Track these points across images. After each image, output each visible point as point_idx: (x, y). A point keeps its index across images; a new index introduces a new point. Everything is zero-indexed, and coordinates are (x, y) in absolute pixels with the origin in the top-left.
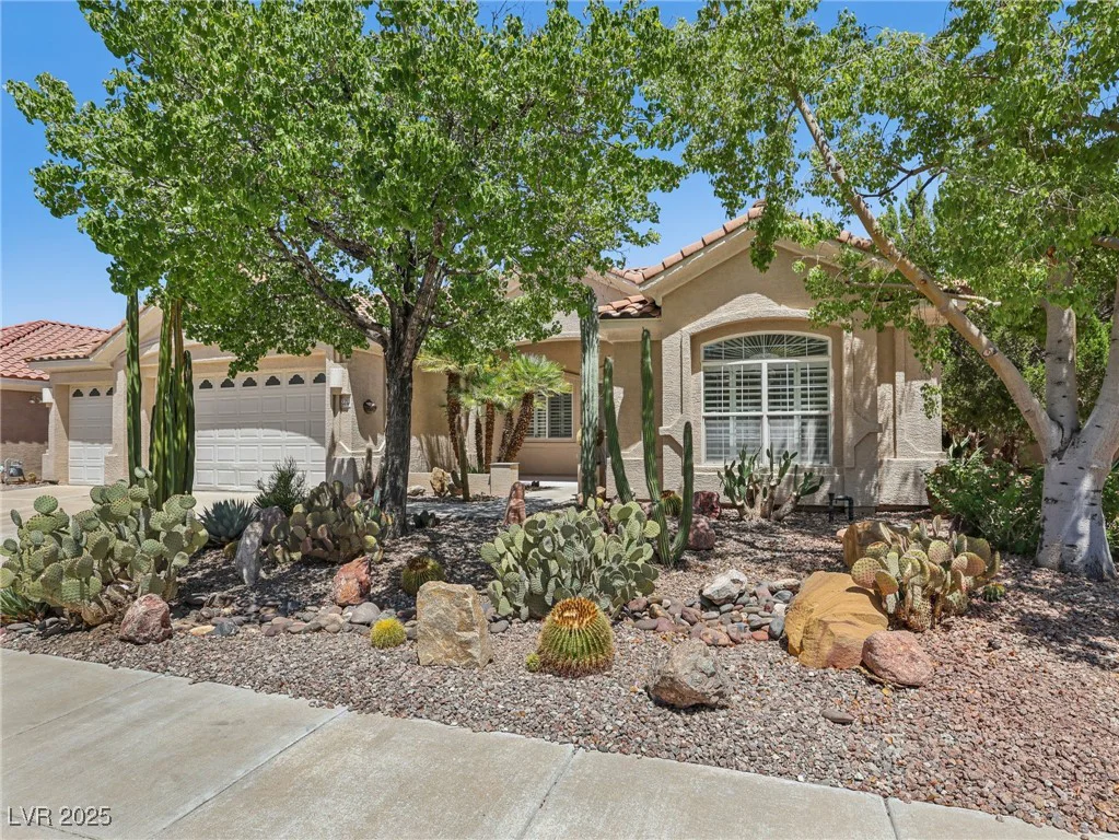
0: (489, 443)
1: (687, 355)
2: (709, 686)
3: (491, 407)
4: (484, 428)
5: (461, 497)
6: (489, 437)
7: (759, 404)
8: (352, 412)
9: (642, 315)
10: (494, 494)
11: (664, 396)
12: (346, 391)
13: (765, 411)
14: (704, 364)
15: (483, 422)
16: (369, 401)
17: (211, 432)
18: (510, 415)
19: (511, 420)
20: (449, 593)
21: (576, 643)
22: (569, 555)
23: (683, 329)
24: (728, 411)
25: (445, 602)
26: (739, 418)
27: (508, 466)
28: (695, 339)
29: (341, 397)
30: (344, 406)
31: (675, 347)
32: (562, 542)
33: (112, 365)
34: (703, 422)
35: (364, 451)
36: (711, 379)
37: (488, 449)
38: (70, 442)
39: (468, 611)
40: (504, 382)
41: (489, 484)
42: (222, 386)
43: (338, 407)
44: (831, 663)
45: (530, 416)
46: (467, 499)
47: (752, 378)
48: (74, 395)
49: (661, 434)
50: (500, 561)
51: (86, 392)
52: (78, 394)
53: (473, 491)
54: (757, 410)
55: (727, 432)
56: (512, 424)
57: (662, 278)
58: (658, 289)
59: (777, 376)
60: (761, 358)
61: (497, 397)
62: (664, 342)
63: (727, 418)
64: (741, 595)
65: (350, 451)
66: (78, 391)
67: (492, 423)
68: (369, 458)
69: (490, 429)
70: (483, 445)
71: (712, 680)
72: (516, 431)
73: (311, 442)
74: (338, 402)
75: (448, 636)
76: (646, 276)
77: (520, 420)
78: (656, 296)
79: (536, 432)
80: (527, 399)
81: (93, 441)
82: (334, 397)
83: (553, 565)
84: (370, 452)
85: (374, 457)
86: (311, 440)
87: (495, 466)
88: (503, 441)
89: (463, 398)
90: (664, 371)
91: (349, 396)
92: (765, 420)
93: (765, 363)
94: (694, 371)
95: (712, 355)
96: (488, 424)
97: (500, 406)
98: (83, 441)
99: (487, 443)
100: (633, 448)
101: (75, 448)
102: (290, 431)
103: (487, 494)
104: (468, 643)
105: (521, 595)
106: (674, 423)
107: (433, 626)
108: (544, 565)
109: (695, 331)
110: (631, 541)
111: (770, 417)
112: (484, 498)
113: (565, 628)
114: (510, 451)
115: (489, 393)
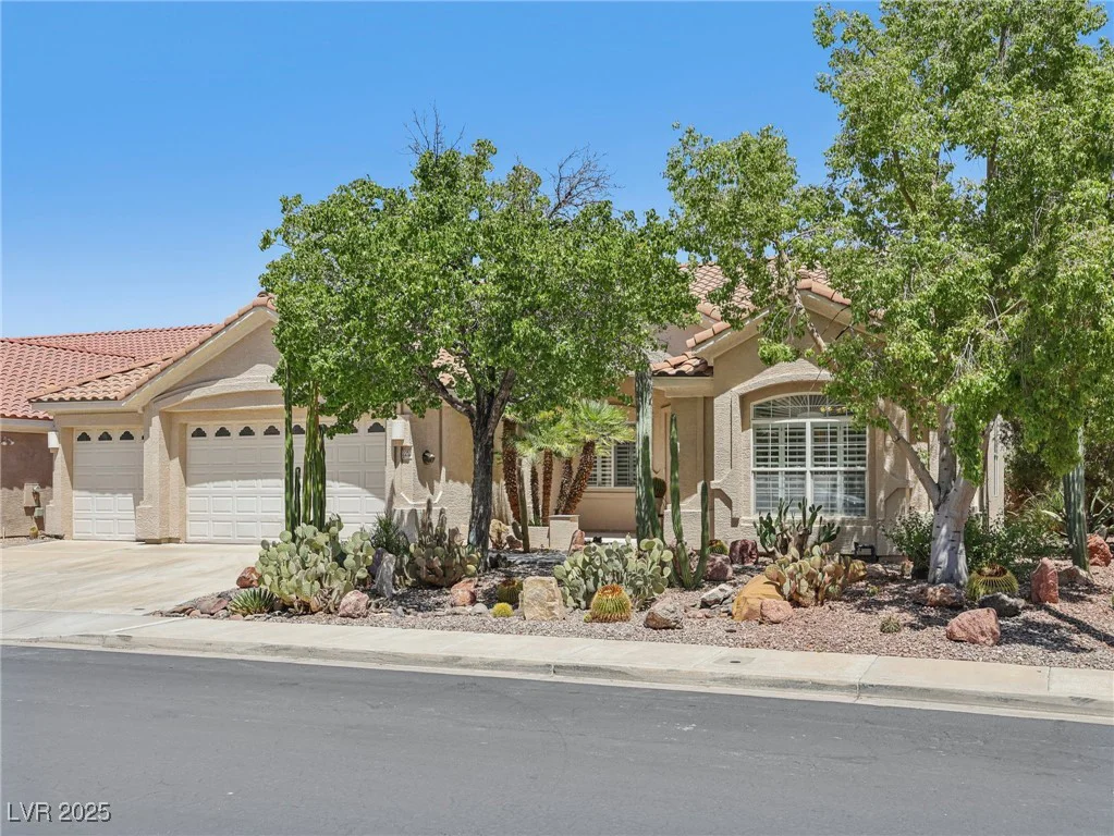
0: (547, 493)
1: (737, 414)
2: (671, 617)
3: (549, 456)
4: (540, 478)
5: (521, 549)
6: (547, 487)
7: (804, 460)
8: (413, 463)
9: (697, 374)
10: (553, 547)
11: (715, 452)
12: (408, 442)
13: (809, 467)
14: (753, 422)
15: (540, 470)
16: (427, 452)
17: (254, 482)
18: (569, 462)
19: (570, 468)
20: (542, 581)
21: (609, 606)
22: (610, 567)
23: (733, 389)
24: (777, 466)
25: (540, 586)
26: (786, 473)
27: (568, 519)
28: (744, 399)
29: (402, 448)
30: (406, 458)
31: (726, 406)
32: (606, 559)
33: (144, 409)
34: (752, 477)
35: (425, 502)
36: (760, 436)
37: (546, 500)
38: (74, 492)
39: (553, 591)
40: (564, 429)
41: (548, 536)
42: (265, 434)
43: (399, 458)
44: (747, 618)
45: (592, 465)
46: (527, 550)
47: (797, 434)
48: (80, 439)
49: (712, 487)
50: (567, 577)
51: (94, 436)
52: (84, 437)
53: (533, 544)
54: (802, 466)
55: (777, 486)
56: (571, 473)
57: (712, 343)
58: (711, 351)
59: (819, 433)
60: (806, 417)
61: (556, 446)
62: (716, 401)
63: (777, 473)
64: (725, 599)
65: (411, 502)
66: (84, 434)
67: (551, 473)
68: (429, 510)
69: (547, 480)
70: (541, 496)
71: (672, 615)
72: (575, 481)
73: (365, 493)
74: (399, 453)
75: (542, 605)
76: (698, 341)
77: (581, 470)
78: (709, 358)
79: (599, 479)
80: (589, 447)
81: (103, 491)
82: (395, 449)
83: (600, 572)
84: (429, 502)
85: (434, 508)
86: (365, 491)
87: (554, 519)
88: (561, 491)
89: (519, 446)
90: (715, 428)
91: (409, 448)
92: (808, 474)
93: (808, 422)
94: (744, 427)
95: (762, 412)
96: (545, 473)
97: (559, 454)
98: (90, 490)
99: (544, 493)
100: (688, 500)
101: (80, 498)
102: (343, 481)
103: (546, 547)
104: (553, 608)
105: (582, 593)
106: (724, 477)
107: (533, 600)
108: (595, 575)
109: (744, 392)
110: (653, 563)
111: (811, 472)
112: (542, 550)
113: (605, 598)
114: (569, 503)
115: (548, 442)
